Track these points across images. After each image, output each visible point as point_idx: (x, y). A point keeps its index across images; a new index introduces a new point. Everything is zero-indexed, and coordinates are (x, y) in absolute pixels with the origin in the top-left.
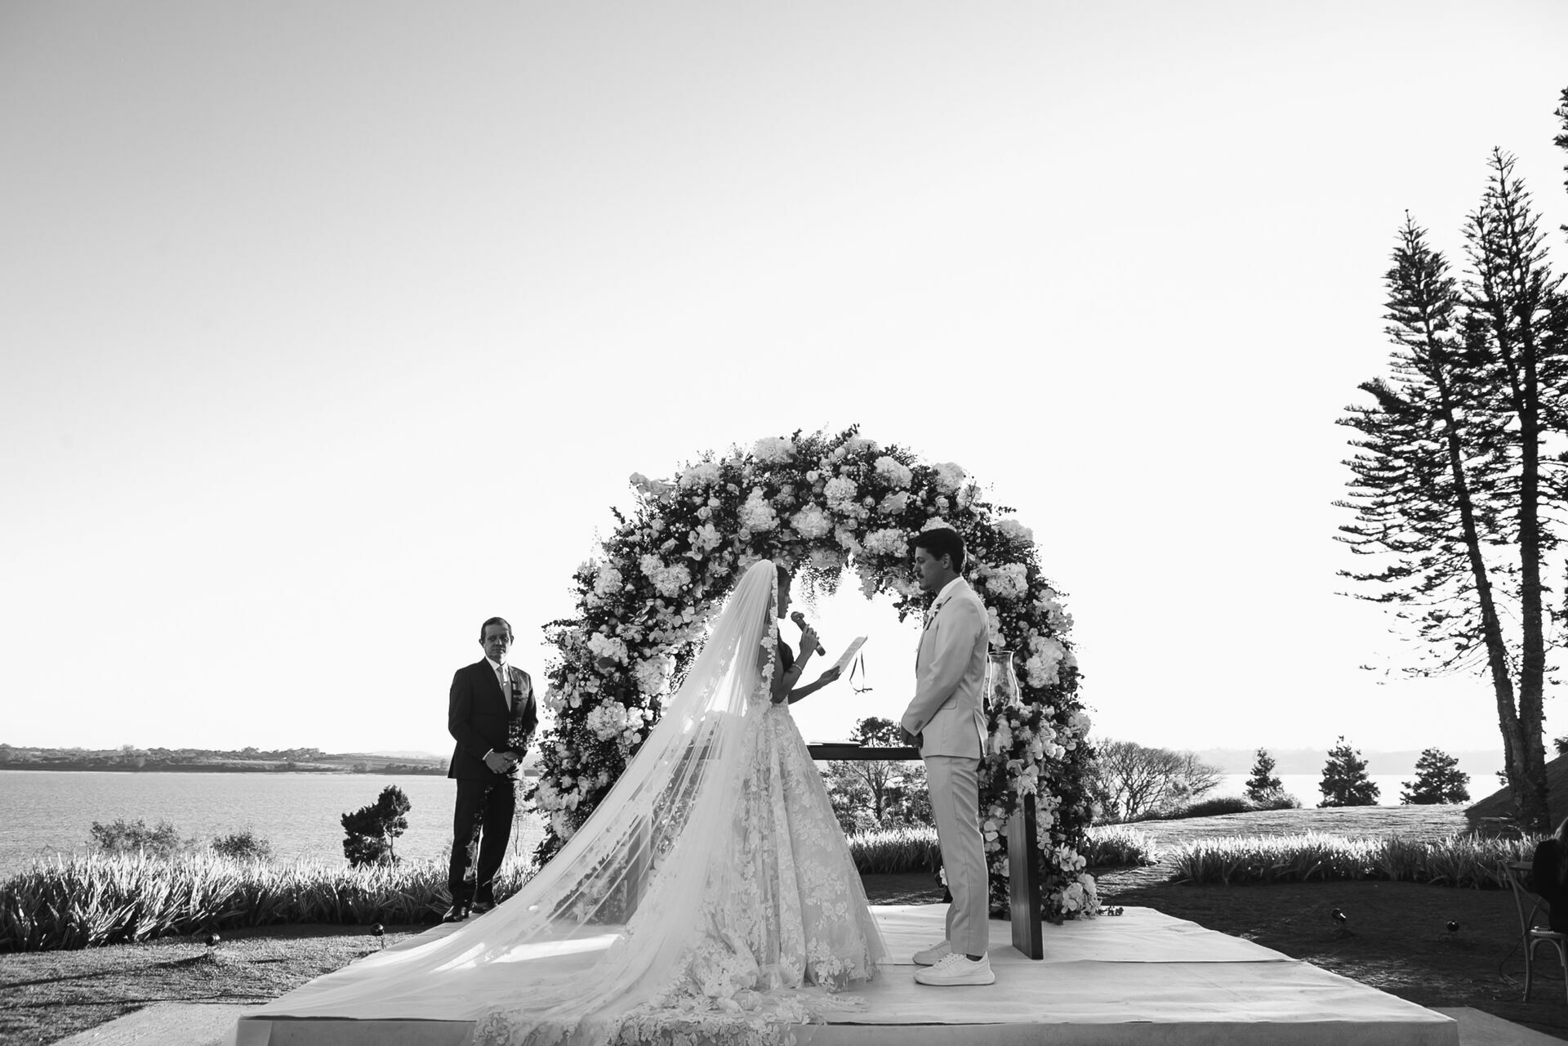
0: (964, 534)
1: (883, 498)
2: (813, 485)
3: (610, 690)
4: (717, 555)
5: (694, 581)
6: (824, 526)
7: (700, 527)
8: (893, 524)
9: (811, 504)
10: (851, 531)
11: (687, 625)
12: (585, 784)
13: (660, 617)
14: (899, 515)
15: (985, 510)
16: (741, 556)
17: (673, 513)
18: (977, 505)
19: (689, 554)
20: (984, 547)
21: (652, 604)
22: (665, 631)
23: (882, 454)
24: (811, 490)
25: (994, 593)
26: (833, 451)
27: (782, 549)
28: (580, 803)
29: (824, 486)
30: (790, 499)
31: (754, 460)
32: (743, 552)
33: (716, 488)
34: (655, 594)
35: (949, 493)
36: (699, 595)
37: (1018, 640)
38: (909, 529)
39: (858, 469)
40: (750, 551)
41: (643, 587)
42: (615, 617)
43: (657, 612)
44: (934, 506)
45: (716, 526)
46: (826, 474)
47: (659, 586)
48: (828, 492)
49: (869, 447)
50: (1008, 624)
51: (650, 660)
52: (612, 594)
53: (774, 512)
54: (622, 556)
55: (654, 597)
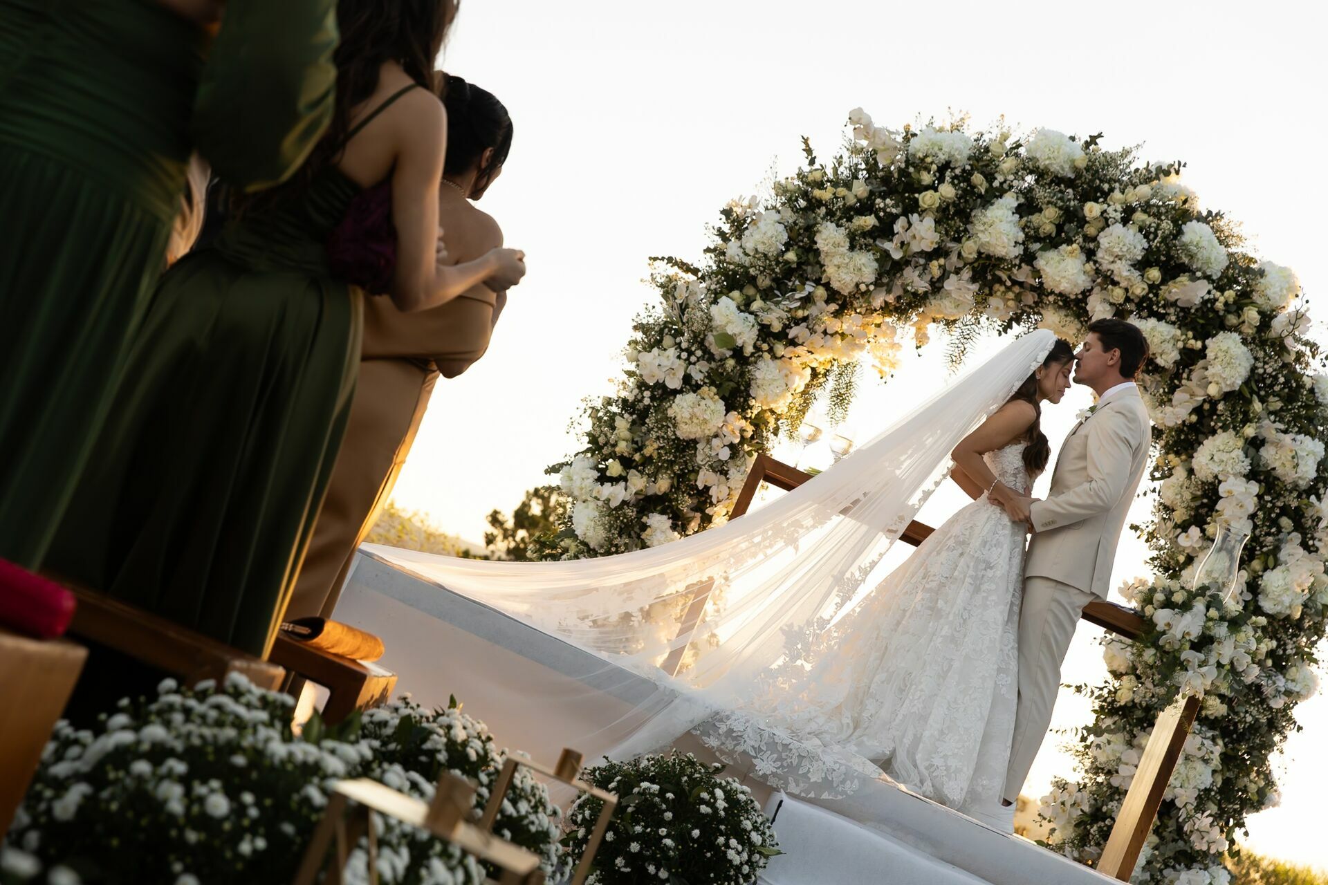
0: (1261, 371)
1: (1174, 277)
2: (1088, 222)
3: (715, 379)
4: (922, 261)
5: (877, 283)
6: (1080, 282)
7: (916, 215)
8: (1173, 318)
9: (1075, 246)
10: (1111, 304)
11: (843, 335)
12: (637, 482)
13: (812, 311)
14: (1185, 310)
15: (1307, 350)
16: (952, 276)
17: (887, 179)
18: (1298, 340)
19: (887, 245)
20: (1281, 399)
21: (811, 289)
22: (812, 331)
23: (1200, 218)
24: (1082, 227)
25: (1266, 465)
26: (1135, 186)
27: (1008, 289)
28: (624, 503)
29: (1103, 229)
30: (1049, 228)
31: (1022, 151)
32: (957, 271)
33: (958, 171)
34: (820, 279)
35: (1267, 308)
36: (878, 302)
37: (1270, 539)
38: (1190, 334)
39: (1158, 225)
40: (966, 274)
41: (807, 263)
42: (756, 286)
43: (815, 303)
44: (1239, 316)
45: (937, 222)
46: (1111, 213)
47: (830, 271)
48: (1104, 240)
49: (1185, 202)
50: (1268, 512)
51: (778, 361)
52: (765, 255)
53: (1021, 237)
54: (796, 210)
55: (818, 282)
